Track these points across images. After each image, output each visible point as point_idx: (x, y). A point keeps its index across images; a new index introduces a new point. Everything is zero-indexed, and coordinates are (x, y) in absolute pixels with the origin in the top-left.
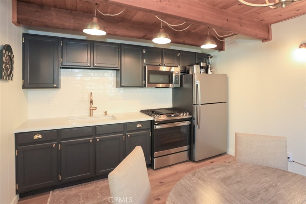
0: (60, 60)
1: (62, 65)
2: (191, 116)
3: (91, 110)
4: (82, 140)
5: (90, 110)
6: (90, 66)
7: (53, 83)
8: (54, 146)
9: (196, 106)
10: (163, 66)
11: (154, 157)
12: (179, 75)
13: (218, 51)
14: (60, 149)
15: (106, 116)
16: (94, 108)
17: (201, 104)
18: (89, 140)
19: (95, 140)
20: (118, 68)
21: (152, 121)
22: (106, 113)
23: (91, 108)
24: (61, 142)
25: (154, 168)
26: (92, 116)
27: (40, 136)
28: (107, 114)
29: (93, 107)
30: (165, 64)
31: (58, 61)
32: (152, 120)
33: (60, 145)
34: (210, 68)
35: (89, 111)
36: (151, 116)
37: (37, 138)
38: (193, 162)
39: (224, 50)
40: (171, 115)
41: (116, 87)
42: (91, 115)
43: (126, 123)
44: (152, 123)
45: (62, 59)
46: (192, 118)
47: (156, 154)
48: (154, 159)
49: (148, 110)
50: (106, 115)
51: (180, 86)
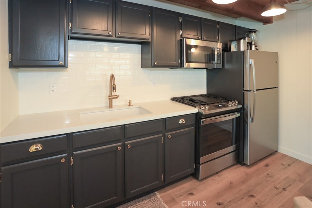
0: (69, 24)
1: (72, 33)
2: (240, 106)
3: (111, 99)
4: (106, 148)
5: (109, 99)
6: (112, 36)
7: (58, 60)
8: (64, 161)
9: (249, 92)
10: (201, 40)
11: (200, 163)
12: (220, 53)
13: (263, 24)
14: (71, 164)
15: (131, 107)
16: (115, 97)
17: (256, 90)
18: (115, 146)
19: (124, 146)
20: (148, 39)
21: (196, 113)
22: (130, 104)
23: (110, 96)
24: (75, 153)
25: (200, 179)
26: (112, 108)
27: (39, 147)
28: (132, 105)
29: (112, 95)
30: (205, 38)
31: (66, 26)
32: (198, 112)
33: (72, 158)
34: (254, 45)
35: (108, 101)
36: (195, 107)
37: (34, 151)
38: (242, 166)
39: (272, 23)
40: (218, 105)
41: (142, 68)
42: (111, 106)
43: (166, 118)
44: (198, 116)
45: (72, 23)
46: (241, 108)
47: (202, 159)
48: (200, 166)
49: (182, 98)
50: (129, 106)
51: (221, 67)
